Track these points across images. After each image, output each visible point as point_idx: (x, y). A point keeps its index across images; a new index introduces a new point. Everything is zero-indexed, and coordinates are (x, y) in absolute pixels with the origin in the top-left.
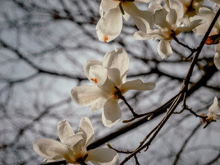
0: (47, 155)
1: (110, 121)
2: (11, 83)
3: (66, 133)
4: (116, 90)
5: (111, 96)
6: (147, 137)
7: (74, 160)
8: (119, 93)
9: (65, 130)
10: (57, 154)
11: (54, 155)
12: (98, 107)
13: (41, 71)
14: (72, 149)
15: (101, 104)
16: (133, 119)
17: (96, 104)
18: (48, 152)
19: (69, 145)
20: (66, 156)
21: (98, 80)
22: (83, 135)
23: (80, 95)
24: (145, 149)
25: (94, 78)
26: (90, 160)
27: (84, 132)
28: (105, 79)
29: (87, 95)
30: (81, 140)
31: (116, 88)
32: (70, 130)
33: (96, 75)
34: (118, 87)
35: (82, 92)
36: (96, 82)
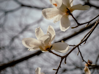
0: (30, 46)
1: (64, 28)
2: (6, 13)
3: (40, 34)
4: (68, 10)
5: (65, 14)
6: (85, 37)
7: (45, 49)
8: (69, 12)
9: (39, 33)
10: (35, 46)
11: (34, 46)
12: (57, 20)
13: (23, 5)
14: (43, 43)
15: (59, 19)
16: (77, 26)
17: (56, 18)
18: (30, 45)
19: (42, 41)
20: (40, 47)
21: (57, 5)
22: (49, 35)
23: (47, 14)
24: (84, 43)
25: (55, 3)
26: (54, 49)
27: (50, 33)
28: (61, 4)
29: (51, 13)
30: (49, 38)
31: (67, 9)
32: (42, 33)
33: (56, 2)
34: (69, 8)
35: (48, 12)
36: (56, 6)
